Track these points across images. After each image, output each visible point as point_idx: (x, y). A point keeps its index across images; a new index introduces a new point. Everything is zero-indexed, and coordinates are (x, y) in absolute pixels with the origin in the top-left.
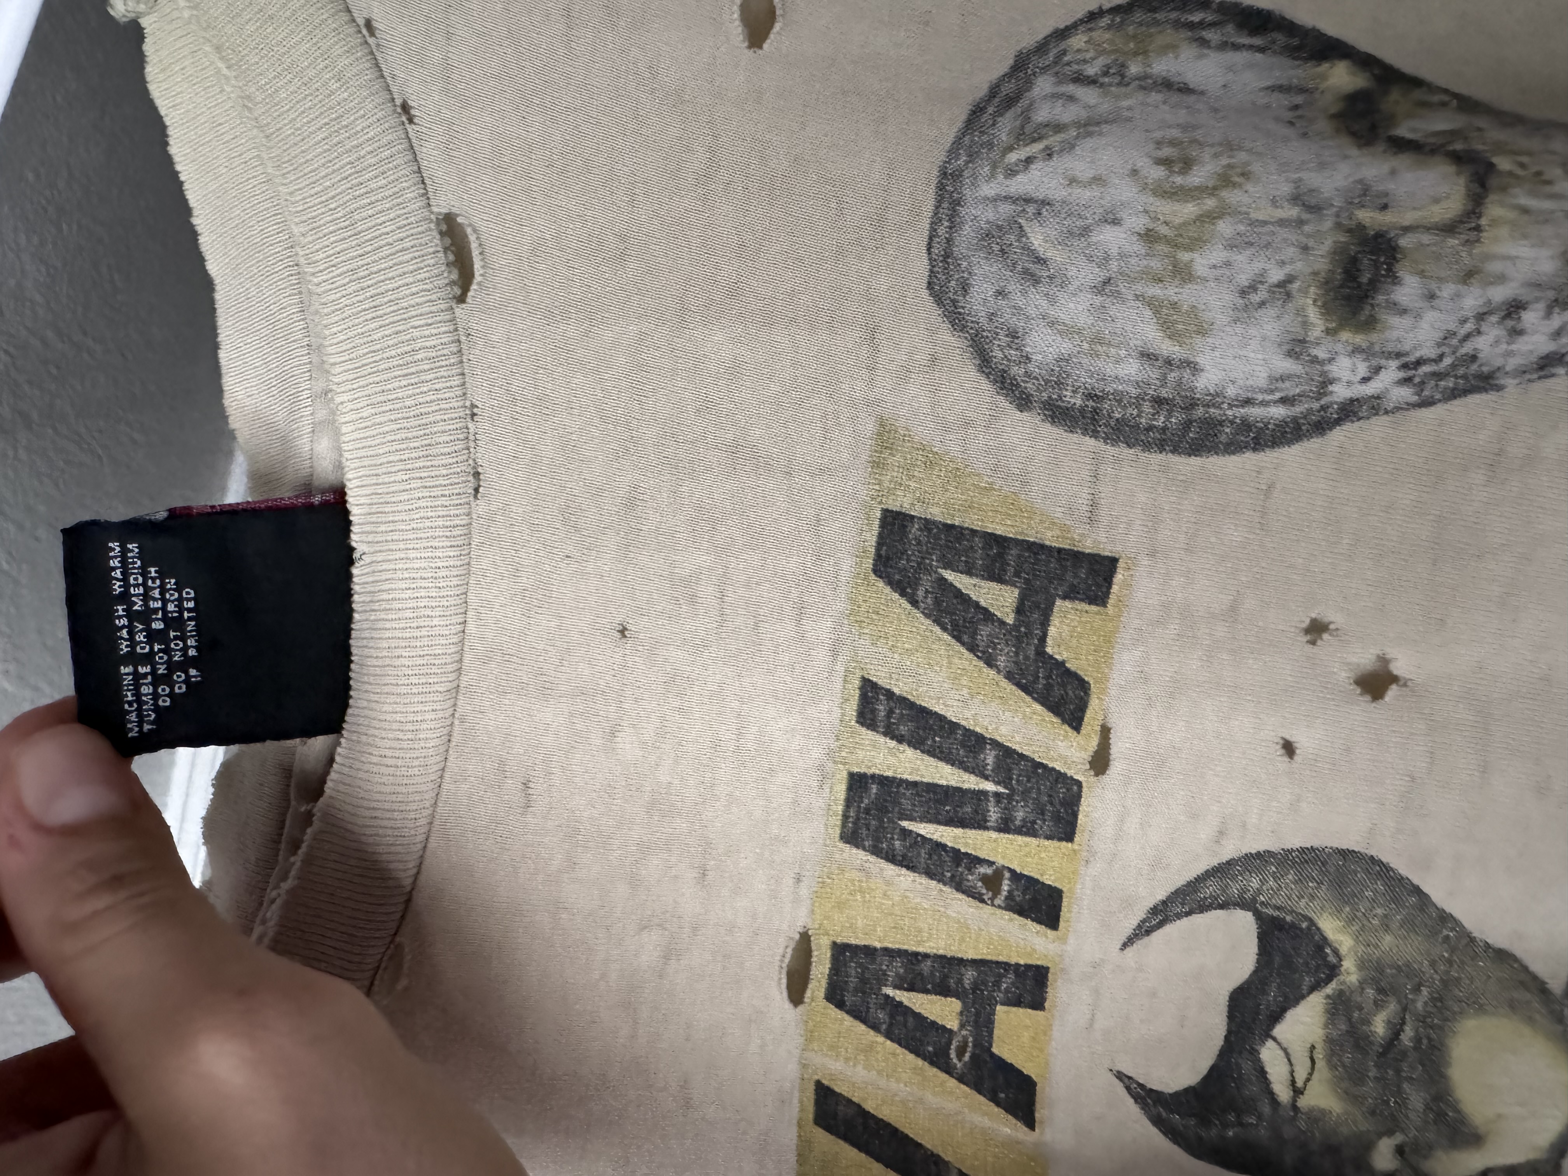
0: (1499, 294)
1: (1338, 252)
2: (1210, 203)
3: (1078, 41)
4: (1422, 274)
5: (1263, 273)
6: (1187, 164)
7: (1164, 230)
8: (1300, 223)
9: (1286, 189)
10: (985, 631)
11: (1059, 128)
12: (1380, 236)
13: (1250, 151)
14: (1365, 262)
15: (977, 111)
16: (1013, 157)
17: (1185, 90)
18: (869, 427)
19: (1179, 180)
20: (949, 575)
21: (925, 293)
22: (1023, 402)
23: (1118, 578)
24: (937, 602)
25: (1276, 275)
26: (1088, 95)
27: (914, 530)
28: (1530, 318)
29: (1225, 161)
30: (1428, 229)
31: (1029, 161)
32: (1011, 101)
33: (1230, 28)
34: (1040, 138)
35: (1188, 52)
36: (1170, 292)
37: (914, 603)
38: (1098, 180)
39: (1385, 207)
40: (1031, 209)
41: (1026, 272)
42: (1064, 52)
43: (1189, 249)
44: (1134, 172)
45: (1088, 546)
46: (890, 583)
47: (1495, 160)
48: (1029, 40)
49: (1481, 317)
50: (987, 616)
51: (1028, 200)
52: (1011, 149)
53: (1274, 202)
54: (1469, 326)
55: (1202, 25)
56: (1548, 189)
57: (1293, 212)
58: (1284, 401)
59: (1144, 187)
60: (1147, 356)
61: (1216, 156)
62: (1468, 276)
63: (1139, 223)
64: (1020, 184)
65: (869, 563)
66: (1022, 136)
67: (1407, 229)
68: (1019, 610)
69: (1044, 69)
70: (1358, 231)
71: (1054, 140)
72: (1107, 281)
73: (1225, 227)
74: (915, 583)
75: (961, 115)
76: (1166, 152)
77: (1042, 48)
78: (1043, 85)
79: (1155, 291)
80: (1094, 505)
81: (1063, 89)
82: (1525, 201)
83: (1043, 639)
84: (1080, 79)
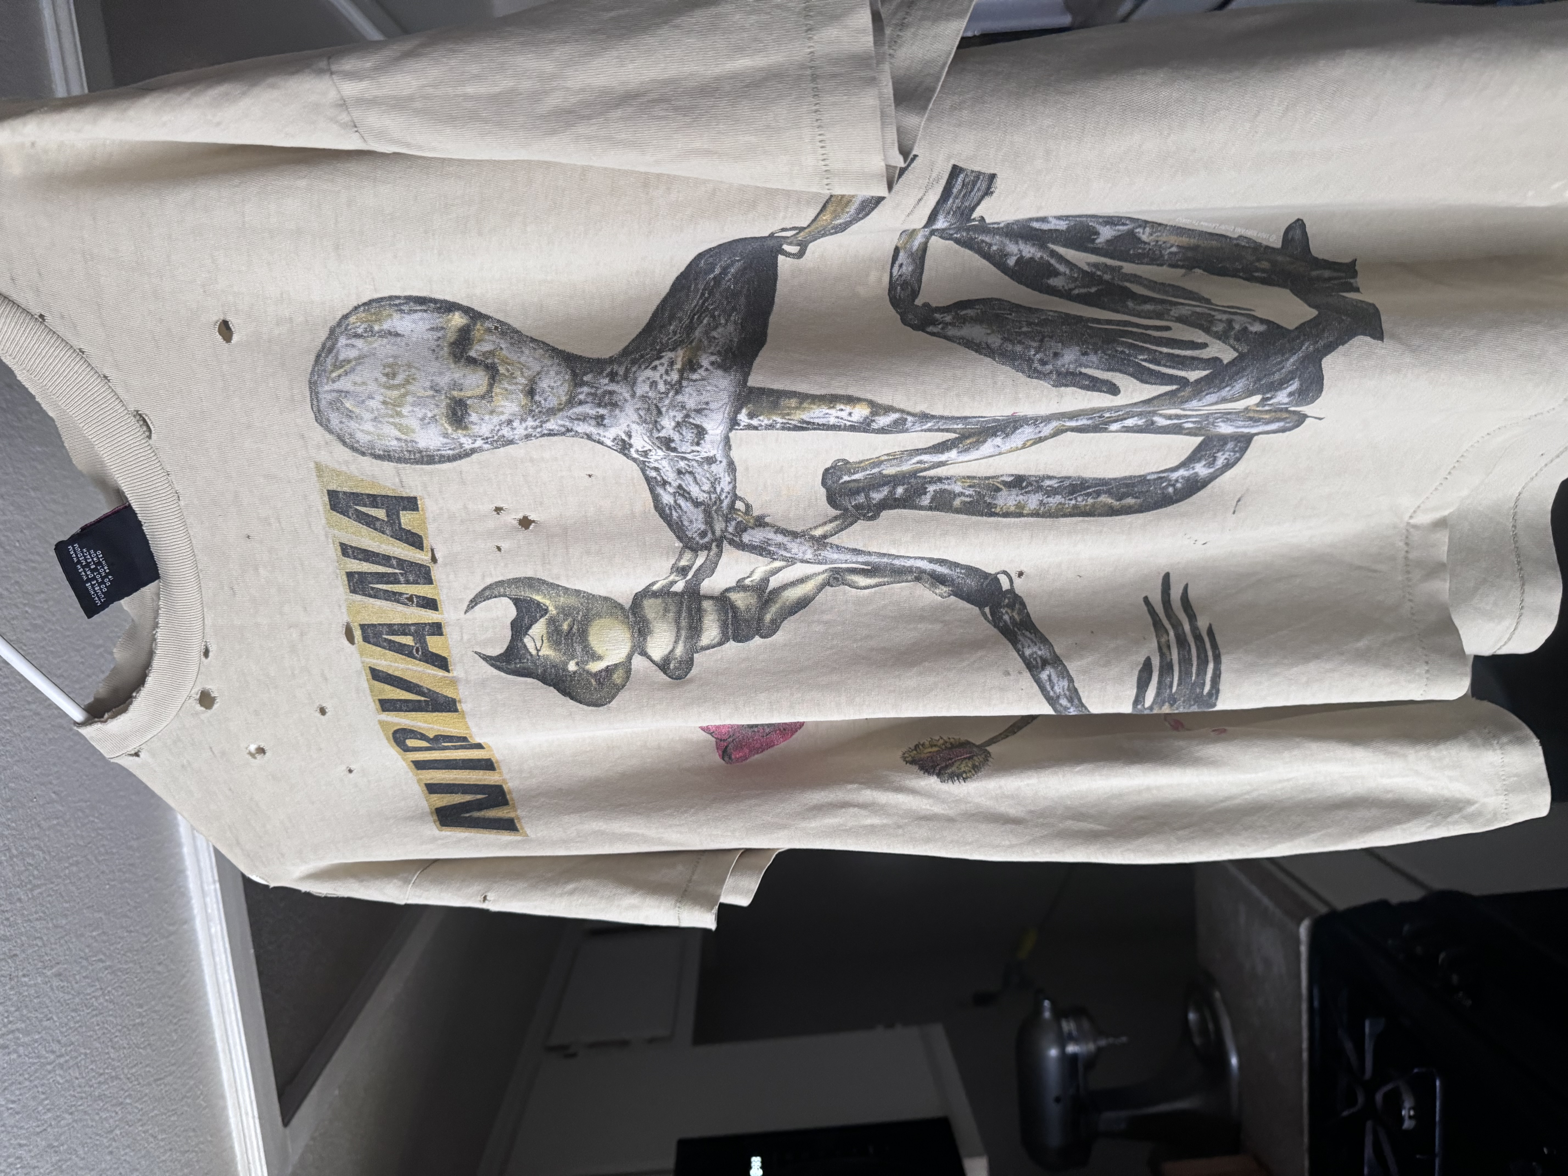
1: (449, 406)
2: (403, 390)
3: (352, 319)
4: (477, 412)
5: (426, 414)
6: (394, 375)
7: (388, 400)
8: (434, 396)
10: (378, 524)
11: (349, 361)
12: (460, 400)
14: (458, 408)
15: (318, 356)
16: (334, 375)
18: (312, 465)
19: (391, 382)
20: (358, 507)
22: (363, 454)
23: (419, 502)
24: (358, 516)
25: (430, 415)
26: (359, 343)
27: (341, 495)
28: (516, 424)
29: (407, 373)
30: (475, 398)
31: (339, 376)
32: (330, 350)
34: (341, 367)
36: (397, 420)
37: (349, 518)
38: (364, 383)
39: (461, 390)
40: (343, 394)
41: (347, 415)
42: (348, 325)
43: (399, 406)
44: (376, 380)
45: (405, 495)
46: (338, 512)
49: (500, 425)
50: (376, 519)
51: (342, 391)
52: (332, 371)
53: (424, 388)
54: (498, 427)
57: (431, 393)
59: (380, 385)
60: (398, 439)
62: (492, 412)
63: (381, 398)
64: (337, 386)
65: (328, 507)
66: (336, 367)
67: (469, 398)
68: (388, 516)
69: (342, 333)
70: (453, 399)
71: (347, 367)
72: (376, 418)
73: (410, 399)
74: (347, 511)
75: (312, 358)
77: (339, 324)
78: (343, 341)
80: (401, 482)
81: (349, 342)
83: (400, 524)
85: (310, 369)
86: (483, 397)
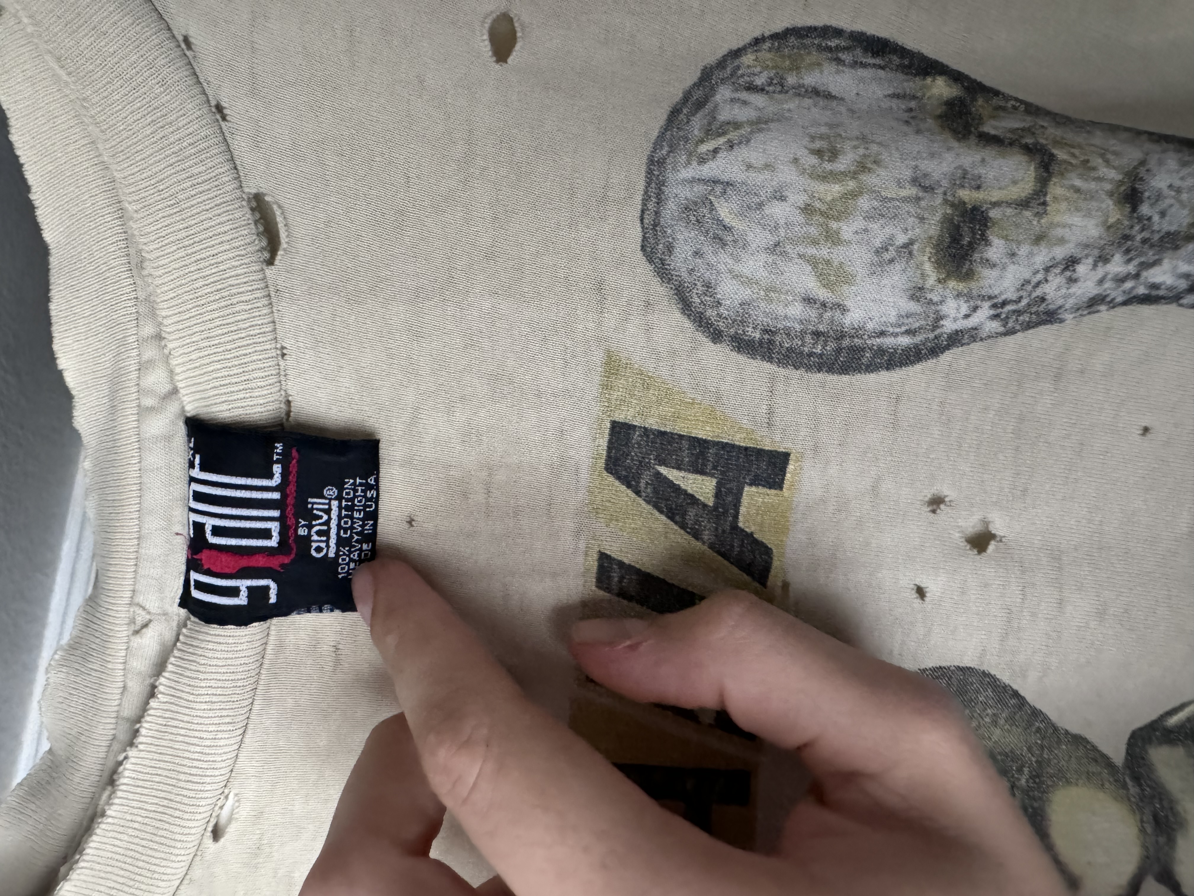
0: (1060, 252)
1: (947, 220)
2: (852, 184)
3: (748, 59)
4: (1006, 238)
5: (892, 238)
6: (834, 154)
7: (817, 205)
8: (918, 199)
9: (908, 174)
10: (692, 513)
11: (737, 125)
12: (975, 209)
13: (880, 144)
14: (965, 228)
15: (675, 112)
16: (704, 148)
17: (829, 96)
18: (598, 357)
19: (828, 166)
20: (663, 470)
21: (640, 254)
22: (716, 336)
23: (791, 467)
24: (655, 491)
25: (901, 239)
26: (758, 100)
27: (636, 436)
28: (1081, 269)
29: (861, 151)
30: (1009, 204)
31: (716, 151)
32: (700, 105)
33: (859, 52)
34: (724, 134)
35: (829, 68)
36: (824, 252)
37: (638, 493)
38: (767, 166)
39: (978, 187)
40: (718, 189)
41: (716, 237)
42: (738, 68)
43: (838, 219)
44: (796, 160)
45: (767, 446)
46: (619, 478)
47: (1055, 151)
48: (711, 59)
49: (1047, 270)
50: (692, 500)
51: (716, 182)
52: (702, 141)
53: (900, 184)
54: (1040, 276)
55: (838, 48)
56: (1093, 174)
57: (911, 191)
58: (908, 332)
59: (803, 172)
60: (809, 300)
61: (855, 147)
62: (1039, 239)
63: (801, 199)
64: (710, 170)
65: (602, 463)
66: (709, 133)
67: (996, 204)
68: (718, 495)
69: (723, 81)
70: (959, 206)
71: (733, 135)
72: (777, 245)
73: (864, 203)
74: (637, 477)
75: (661, 116)
76: (818, 144)
77: (721, 64)
78: (724, 93)
79: (811, 251)
80: (771, 412)
81: (737, 95)
82: (1078, 183)
83: (736, 516)
84: (751, 88)
85: (655, 134)
86: (1024, 204)
